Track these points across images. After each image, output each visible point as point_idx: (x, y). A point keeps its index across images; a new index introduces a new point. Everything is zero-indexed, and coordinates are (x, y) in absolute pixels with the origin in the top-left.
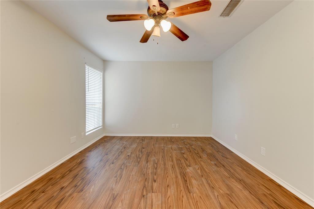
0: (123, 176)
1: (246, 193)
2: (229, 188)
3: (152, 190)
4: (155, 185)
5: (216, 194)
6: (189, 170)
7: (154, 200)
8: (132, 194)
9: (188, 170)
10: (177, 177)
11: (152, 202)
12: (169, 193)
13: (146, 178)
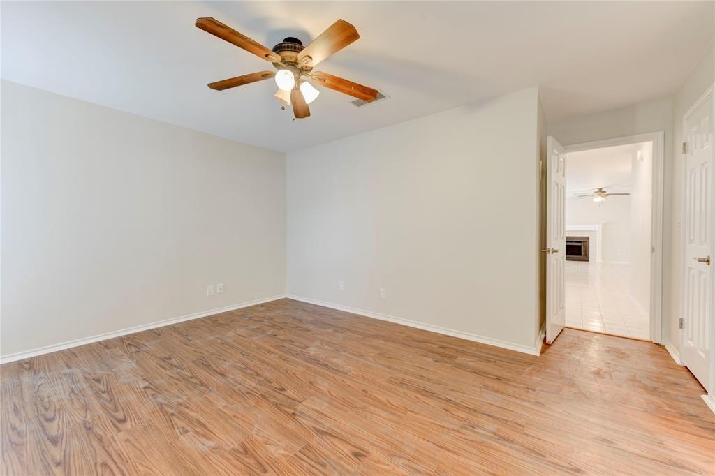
0: (203, 421)
1: (391, 344)
2: (376, 348)
3: (295, 400)
4: (289, 393)
5: (371, 359)
6: (313, 351)
7: (315, 407)
8: (271, 426)
9: (312, 353)
10: (308, 368)
11: (316, 411)
12: (323, 389)
13: (262, 395)
